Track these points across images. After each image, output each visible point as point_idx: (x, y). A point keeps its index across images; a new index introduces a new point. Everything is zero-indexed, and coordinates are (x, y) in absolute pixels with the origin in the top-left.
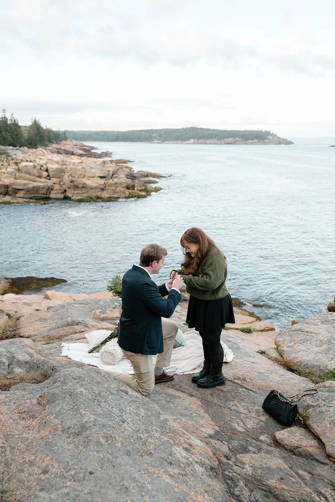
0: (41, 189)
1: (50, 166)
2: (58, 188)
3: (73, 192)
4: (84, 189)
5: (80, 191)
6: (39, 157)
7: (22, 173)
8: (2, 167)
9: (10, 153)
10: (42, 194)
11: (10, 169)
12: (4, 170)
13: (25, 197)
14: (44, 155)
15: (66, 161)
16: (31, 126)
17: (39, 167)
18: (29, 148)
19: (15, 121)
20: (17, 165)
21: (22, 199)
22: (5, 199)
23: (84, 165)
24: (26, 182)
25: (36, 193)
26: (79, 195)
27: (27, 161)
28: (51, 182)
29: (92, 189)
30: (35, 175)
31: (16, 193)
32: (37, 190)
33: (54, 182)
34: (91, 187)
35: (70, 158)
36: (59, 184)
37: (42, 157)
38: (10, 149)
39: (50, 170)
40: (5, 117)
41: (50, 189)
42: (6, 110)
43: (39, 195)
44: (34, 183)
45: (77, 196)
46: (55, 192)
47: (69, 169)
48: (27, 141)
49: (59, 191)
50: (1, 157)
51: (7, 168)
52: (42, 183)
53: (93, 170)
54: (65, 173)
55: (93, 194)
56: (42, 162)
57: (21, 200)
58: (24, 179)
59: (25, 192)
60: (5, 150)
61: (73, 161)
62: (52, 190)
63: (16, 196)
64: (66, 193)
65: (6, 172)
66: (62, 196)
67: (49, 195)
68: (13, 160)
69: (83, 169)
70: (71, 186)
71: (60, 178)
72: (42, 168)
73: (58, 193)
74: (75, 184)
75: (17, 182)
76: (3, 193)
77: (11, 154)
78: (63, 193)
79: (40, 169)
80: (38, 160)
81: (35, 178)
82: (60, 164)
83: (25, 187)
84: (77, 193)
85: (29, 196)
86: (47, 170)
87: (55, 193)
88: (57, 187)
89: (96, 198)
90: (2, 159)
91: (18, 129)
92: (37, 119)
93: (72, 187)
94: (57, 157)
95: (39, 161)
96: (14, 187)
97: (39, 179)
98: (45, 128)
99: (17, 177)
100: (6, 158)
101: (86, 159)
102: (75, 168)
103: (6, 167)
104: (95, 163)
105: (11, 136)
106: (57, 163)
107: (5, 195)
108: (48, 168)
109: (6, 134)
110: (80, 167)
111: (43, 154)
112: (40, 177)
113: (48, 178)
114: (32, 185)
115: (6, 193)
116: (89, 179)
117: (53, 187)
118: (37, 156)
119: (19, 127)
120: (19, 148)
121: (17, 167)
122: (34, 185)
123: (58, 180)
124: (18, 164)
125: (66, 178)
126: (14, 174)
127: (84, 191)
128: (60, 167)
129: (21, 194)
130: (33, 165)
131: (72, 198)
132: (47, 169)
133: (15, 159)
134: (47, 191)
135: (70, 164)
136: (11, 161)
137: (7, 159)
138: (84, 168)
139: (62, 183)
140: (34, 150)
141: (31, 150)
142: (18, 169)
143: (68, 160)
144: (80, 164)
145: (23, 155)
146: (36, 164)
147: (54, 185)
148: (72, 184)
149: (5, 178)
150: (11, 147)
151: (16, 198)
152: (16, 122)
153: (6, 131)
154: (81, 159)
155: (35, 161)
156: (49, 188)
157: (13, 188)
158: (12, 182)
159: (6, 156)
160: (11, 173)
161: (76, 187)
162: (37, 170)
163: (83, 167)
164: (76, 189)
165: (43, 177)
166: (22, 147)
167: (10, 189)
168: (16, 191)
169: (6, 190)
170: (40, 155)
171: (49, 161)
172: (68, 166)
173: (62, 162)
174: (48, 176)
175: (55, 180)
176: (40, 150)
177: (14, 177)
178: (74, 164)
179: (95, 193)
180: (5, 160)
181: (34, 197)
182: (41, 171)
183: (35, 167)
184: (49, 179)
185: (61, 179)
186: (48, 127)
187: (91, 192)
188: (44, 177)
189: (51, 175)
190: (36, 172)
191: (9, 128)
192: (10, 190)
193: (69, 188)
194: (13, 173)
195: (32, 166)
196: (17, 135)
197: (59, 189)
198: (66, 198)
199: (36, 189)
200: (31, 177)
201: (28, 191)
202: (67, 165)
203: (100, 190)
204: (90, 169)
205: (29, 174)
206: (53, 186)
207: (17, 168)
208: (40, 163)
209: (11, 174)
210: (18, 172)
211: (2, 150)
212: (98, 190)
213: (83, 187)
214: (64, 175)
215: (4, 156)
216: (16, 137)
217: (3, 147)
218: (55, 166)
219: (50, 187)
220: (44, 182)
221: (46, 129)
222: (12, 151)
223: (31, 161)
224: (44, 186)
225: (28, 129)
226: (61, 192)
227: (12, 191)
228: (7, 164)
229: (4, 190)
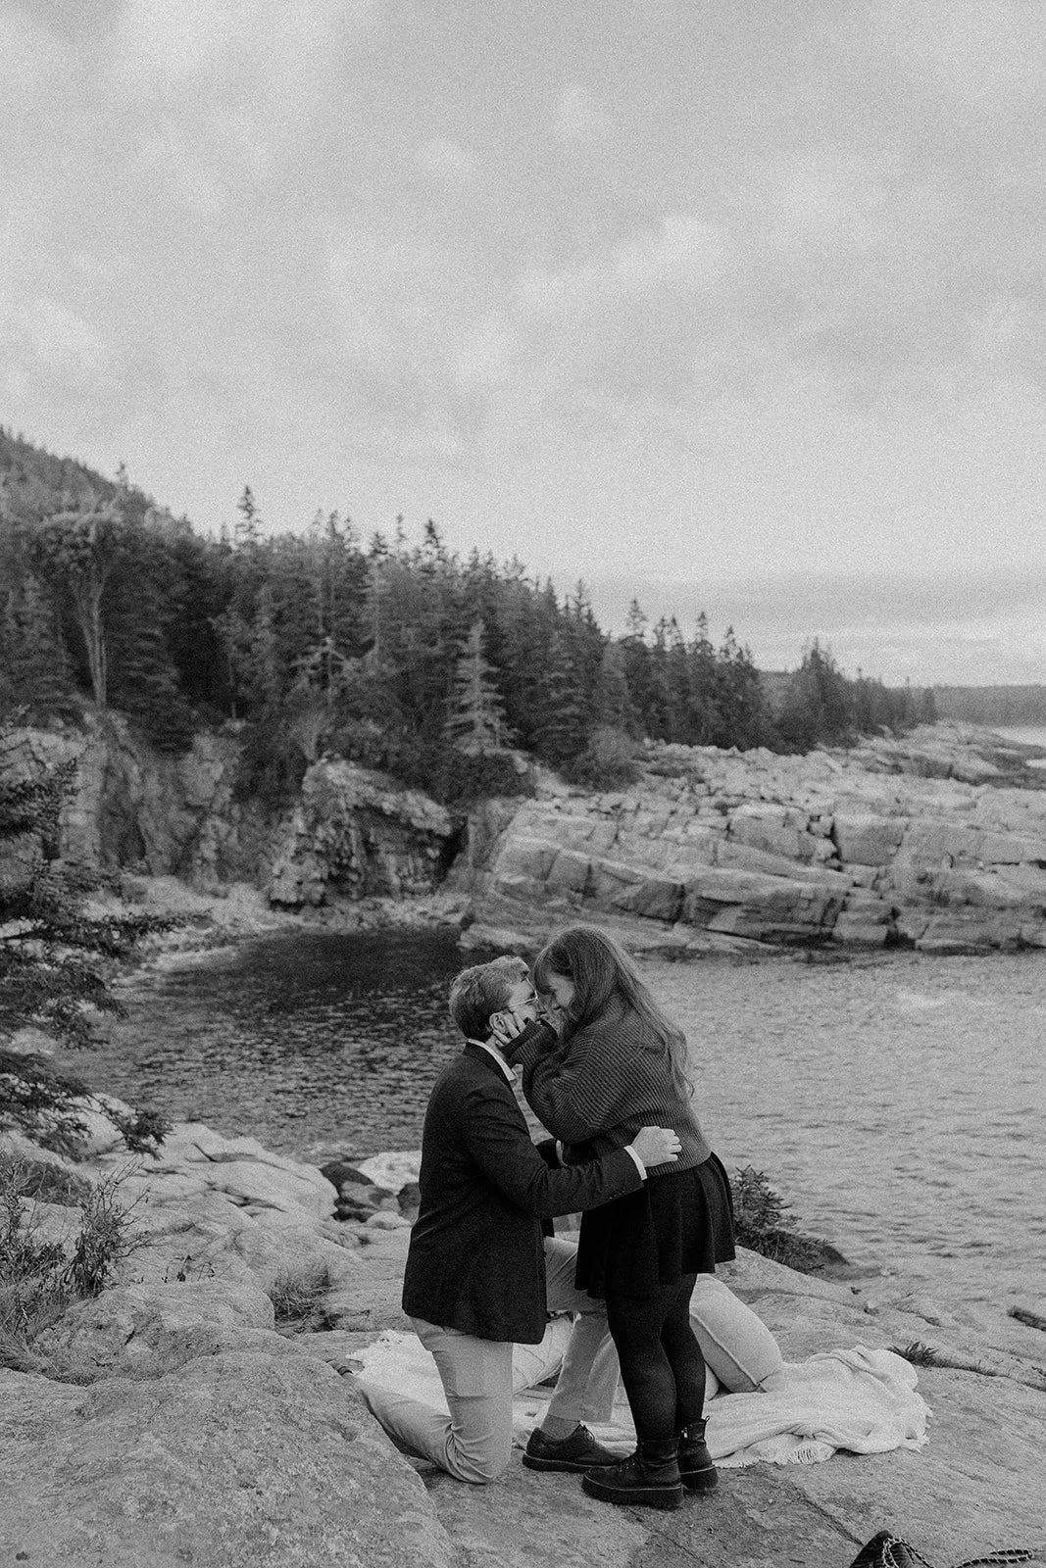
0: (805, 904)
1: (843, 818)
2: (869, 902)
3: (924, 918)
4: (968, 909)
5: (951, 917)
6: (807, 784)
7: (740, 842)
8: (672, 819)
9: (703, 772)
10: (804, 923)
11: (697, 830)
12: (677, 832)
13: (736, 931)
14: (828, 779)
15: (909, 801)
16: (799, 672)
17: (802, 824)
18: (779, 751)
19: (740, 655)
20: (725, 814)
21: (728, 938)
22: (668, 935)
23: (978, 816)
24: (751, 876)
25: (783, 921)
26: (947, 931)
27: (763, 798)
28: (845, 881)
29: (1002, 909)
30: (787, 851)
31: (713, 914)
32: (789, 909)
33: (857, 879)
34: (999, 904)
35: (926, 788)
36: (875, 888)
37: (819, 787)
38: (705, 757)
39: (841, 832)
40: (704, 642)
41: (839, 904)
42: (708, 615)
43: (795, 927)
44: (781, 879)
45: (938, 937)
46: (857, 916)
47: (915, 829)
48: (780, 726)
49: (869, 914)
50: (672, 784)
51: (688, 823)
52: (810, 882)
53: (1012, 837)
54: (899, 845)
55: (1001, 929)
56: (815, 805)
57: (723, 943)
58: (746, 866)
59: (743, 914)
60: (689, 760)
61: (936, 800)
62: (844, 907)
63: (710, 927)
64: (898, 924)
65: (683, 838)
66: (879, 933)
67: (834, 926)
68: (711, 795)
69: (974, 831)
70: (918, 894)
71: (878, 865)
72: (815, 826)
73: (868, 922)
74: (936, 889)
75: (717, 876)
76: (666, 915)
77: (706, 776)
78: (884, 922)
79: (808, 829)
80: (801, 797)
81: (786, 861)
82: (887, 810)
83: (743, 896)
84: (940, 926)
85: (759, 928)
86: (832, 835)
87: (853, 923)
88: (863, 897)
89: (1015, 945)
90: (676, 791)
91: (749, 682)
92: (823, 647)
93: (921, 898)
94: (876, 787)
95: (807, 801)
96: (705, 894)
97: (800, 868)
98: (851, 676)
99: (720, 856)
100: (687, 789)
101: (987, 792)
102: (942, 829)
103: (686, 819)
104: (1025, 811)
105: (720, 708)
106: (875, 807)
107: (672, 921)
108: (838, 827)
109: (705, 701)
110: (962, 824)
111: (825, 773)
112: (804, 858)
113: (836, 863)
114: (769, 887)
115: (676, 917)
116: (995, 872)
117: (847, 899)
118: (800, 781)
119: (755, 674)
120: (738, 753)
121: (722, 822)
122: (780, 887)
123: (874, 870)
124: (730, 810)
125: (903, 865)
126: (711, 846)
127: (966, 917)
128: (884, 821)
129: (727, 920)
130: (783, 814)
131: (918, 942)
132: (833, 829)
133: (719, 793)
134: (825, 913)
135: (922, 811)
136: (707, 799)
137: (692, 790)
138: (978, 828)
139: (883, 884)
140: (796, 759)
141: (783, 758)
142: (728, 828)
143: (916, 798)
144: (962, 813)
145: (751, 778)
146: (792, 810)
147: (853, 890)
148: (924, 888)
149: (677, 861)
150: (712, 749)
151: (710, 935)
152: (746, 658)
153: (705, 690)
154: (969, 795)
155: (791, 799)
156: (833, 901)
157: (701, 898)
158: (699, 875)
159: (689, 779)
160: (703, 844)
161: (941, 900)
162: (796, 834)
163: (971, 822)
164: (938, 909)
165: (814, 859)
166: (751, 747)
167: (691, 900)
168: (709, 907)
169: (677, 902)
170: (813, 779)
171: (845, 799)
172: (915, 821)
173: (893, 801)
174: (836, 855)
175: (858, 872)
176: (819, 758)
177: (711, 857)
178: (940, 811)
179: (1011, 925)
180: (685, 795)
181: (774, 931)
182: (812, 837)
183: (787, 821)
184: (839, 869)
185: (882, 869)
186: (865, 675)
187: (997, 922)
188: (819, 861)
189: (845, 855)
190: (789, 839)
191: (714, 682)
192: (689, 906)
193: (911, 903)
194: (708, 841)
195: (777, 817)
196: (742, 705)
197: (869, 907)
198: (896, 942)
199: (784, 904)
200: (769, 859)
201: (754, 910)
202: (909, 815)
203: (1035, 916)
204: (999, 832)
205: (766, 846)
206: (848, 894)
207: (724, 826)
208: (806, 807)
209: (702, 848)
210: (727, 839)
211: (681, 759)
212: (1028, 915)
213: (968, 903)
214: (897, 853)
215: (683, 780)
216: (738, 712)
217: (686, 748)
218: (864, 820)
219: (837, 897)
220: (818, 879)
221: (860, 681)
222: (711, 764)
223: (777, 801)
224: (815, 891)
225: (786, 682)
226: (875, 917)
227: (698, 909)
228: (691, 810)
229: (667, 905)
